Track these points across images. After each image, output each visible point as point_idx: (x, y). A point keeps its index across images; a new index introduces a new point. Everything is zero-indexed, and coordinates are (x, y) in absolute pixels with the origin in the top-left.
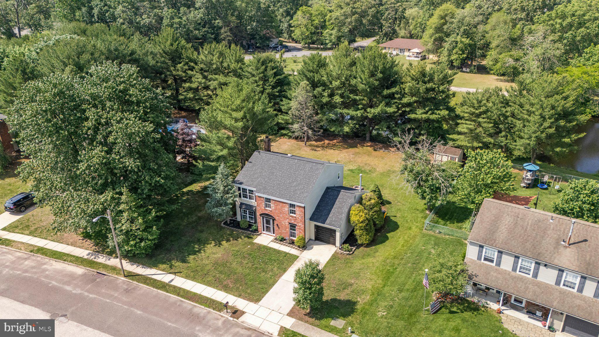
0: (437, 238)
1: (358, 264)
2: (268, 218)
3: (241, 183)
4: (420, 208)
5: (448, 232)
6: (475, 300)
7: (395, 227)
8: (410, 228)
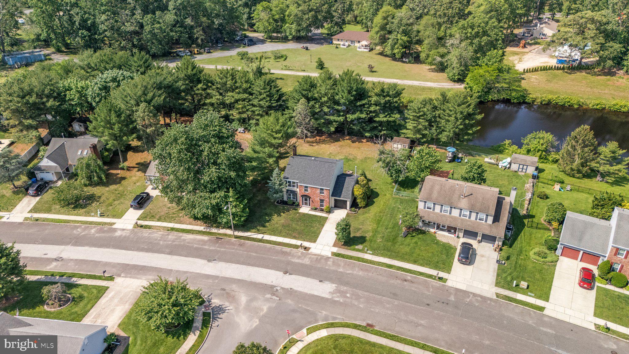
0: (401, 199)
1: (361, 218)
2: (306, 198)
3: (287, 178)
4: (389, 182)
5: (407, 195)
6: (424, 229)
7: (377, 195)
8: (385, 195)
